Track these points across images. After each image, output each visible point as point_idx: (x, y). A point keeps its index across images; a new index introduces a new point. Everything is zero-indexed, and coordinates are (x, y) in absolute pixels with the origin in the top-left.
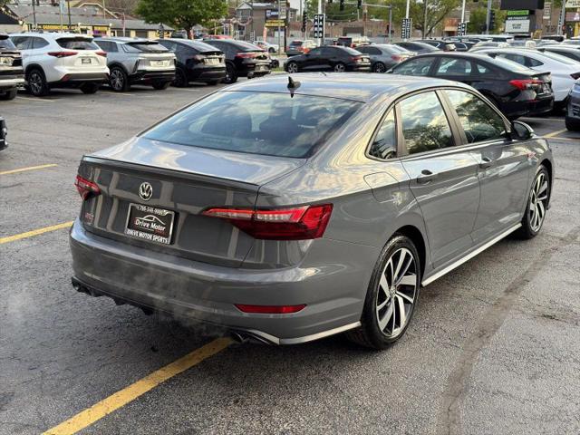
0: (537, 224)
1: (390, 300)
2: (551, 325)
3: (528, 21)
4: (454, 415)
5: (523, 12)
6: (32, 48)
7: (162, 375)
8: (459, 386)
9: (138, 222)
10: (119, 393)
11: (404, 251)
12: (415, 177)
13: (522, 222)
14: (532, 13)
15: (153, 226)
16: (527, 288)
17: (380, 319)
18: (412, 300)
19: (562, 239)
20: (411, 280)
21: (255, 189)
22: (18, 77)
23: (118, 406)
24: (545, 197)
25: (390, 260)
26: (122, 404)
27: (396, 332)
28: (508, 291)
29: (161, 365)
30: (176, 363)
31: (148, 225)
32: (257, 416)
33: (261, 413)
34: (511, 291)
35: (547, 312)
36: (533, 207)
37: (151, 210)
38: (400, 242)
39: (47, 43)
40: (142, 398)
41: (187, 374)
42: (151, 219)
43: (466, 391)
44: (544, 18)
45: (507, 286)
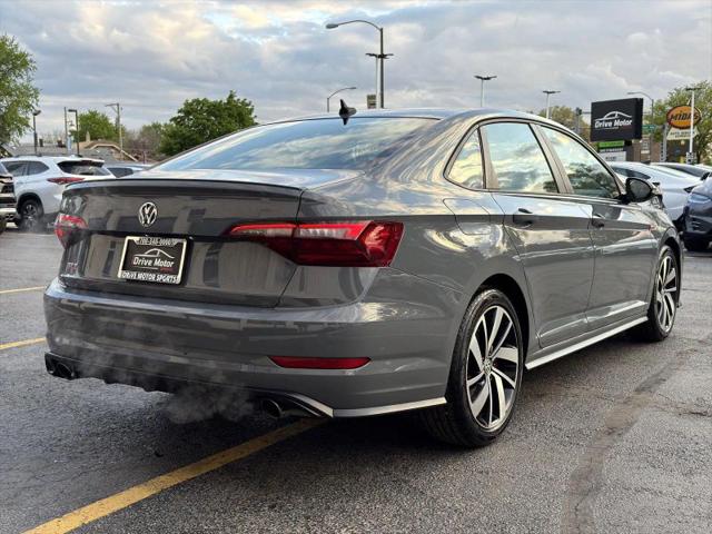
0: (667, 323)
1: (484, 378)
2: (702, 422)
3: (625, 153)
4: (585, 514)
5: (616, 143)
6: (28, 174)
7: (167, 481)
8: (586, 485)
9: (136, 261)
10: (104, 501)
11: (500, 312)
12: (511, 213)
13: (648, 315)
14: (628, 144)
15: (157, 263)
16: (663, 387)
17: (473, 401)
18: (513, 384)
19: (700, 342)
20: (511, 354)
21: (298, 194)
22: (8, 207)
23: (101, 515)
24: (674, 289)
25: (482, 318)
26: (107, 513)
27: (494, 425)
28: (638, 391)
29: (168, 470)
30: (188, 467)
31: (150, 263)
32: (302, 521)
33: (308, 518)
34: (643, 389)
35: (694, 409)
36: (659, 298)
37: (154, 241)
38: (494, 296)
39: (47, 168)
40: (137, 506)
41: (203, 479)
42: (155, 253)
43: (598, 489)
44: (643, 152)
45: (637, 385)
